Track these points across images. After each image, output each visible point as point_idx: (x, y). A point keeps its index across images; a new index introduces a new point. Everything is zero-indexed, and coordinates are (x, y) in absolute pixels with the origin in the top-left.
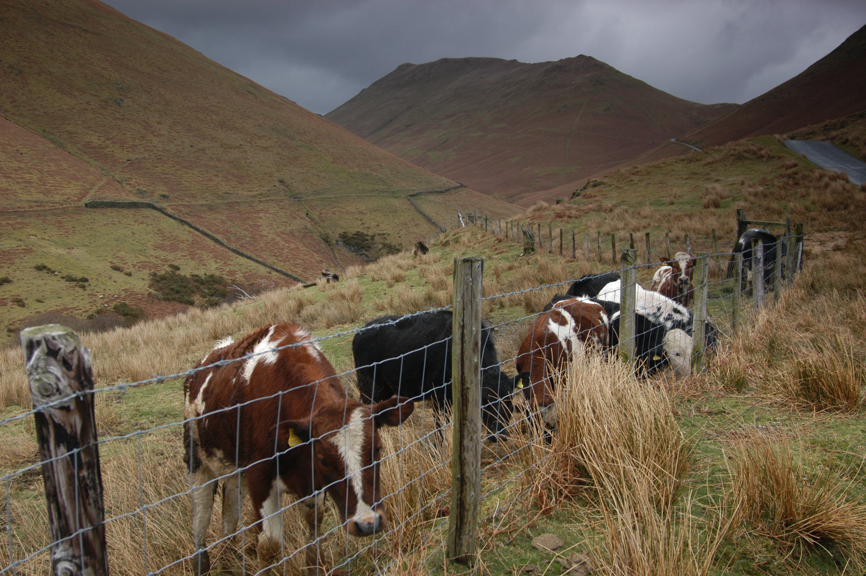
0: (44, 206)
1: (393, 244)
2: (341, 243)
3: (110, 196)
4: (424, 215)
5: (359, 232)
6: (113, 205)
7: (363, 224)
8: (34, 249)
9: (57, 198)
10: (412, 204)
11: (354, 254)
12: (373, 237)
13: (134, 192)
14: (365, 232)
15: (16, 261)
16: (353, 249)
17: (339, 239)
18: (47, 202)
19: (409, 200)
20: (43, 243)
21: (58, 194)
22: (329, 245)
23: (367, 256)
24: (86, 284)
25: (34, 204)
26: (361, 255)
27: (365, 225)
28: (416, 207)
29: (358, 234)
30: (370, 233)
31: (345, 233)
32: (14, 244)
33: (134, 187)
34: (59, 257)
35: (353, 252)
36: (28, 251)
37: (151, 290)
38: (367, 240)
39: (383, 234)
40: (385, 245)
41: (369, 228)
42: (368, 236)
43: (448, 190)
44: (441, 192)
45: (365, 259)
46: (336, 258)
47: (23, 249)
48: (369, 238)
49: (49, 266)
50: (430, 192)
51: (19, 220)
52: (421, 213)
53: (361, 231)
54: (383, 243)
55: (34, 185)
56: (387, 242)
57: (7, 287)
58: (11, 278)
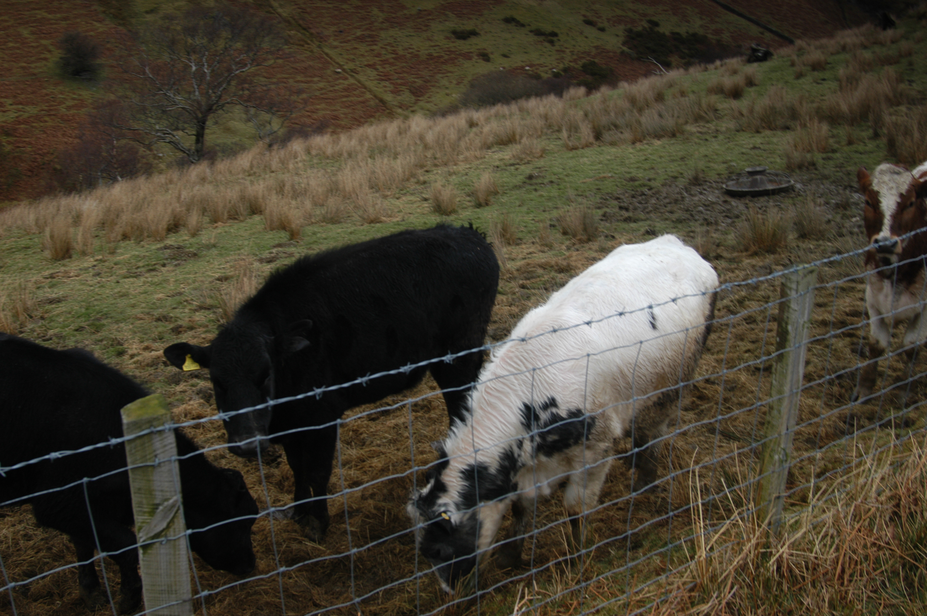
15: (485, 12)
24: (555, 39)
34: (530, 9)
37: (625, 48)
49: (518, 18)
57: (473, 40)
58: (477, 30)
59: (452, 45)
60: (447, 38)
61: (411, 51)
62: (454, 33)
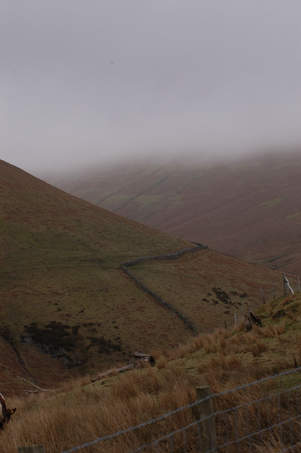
1: (106, 338)
2: (28, 340)
4: (150, 293)
5: (54, 322)
7: (60, 310)
10: (131, 278)
11: (49, 356)
12: (76, 329)
14: (64, 323)
16: (47, 348)
17: (26, 334)
19: (125, 271)
22: (12, 344)
23: (68, 358)
26: (59, 356)
27: (62, 312)
28: (136, 282)
29: (53, 325)
30: (72, 323)
31: (34, 324)
35: (47, 352)
38: (68, 334)
39: (91, 324)
40: (94, 341)
41: (68, 315)
42: (68, 327)
43: (181, 255)
44: (171, 258)
45: (66, 362)
46: (22, 363)
48: (70, 331)
50: (156, 258)
52: (145, 290)
53: (58, 321)
54: (91, 338)
56: (98, 336)
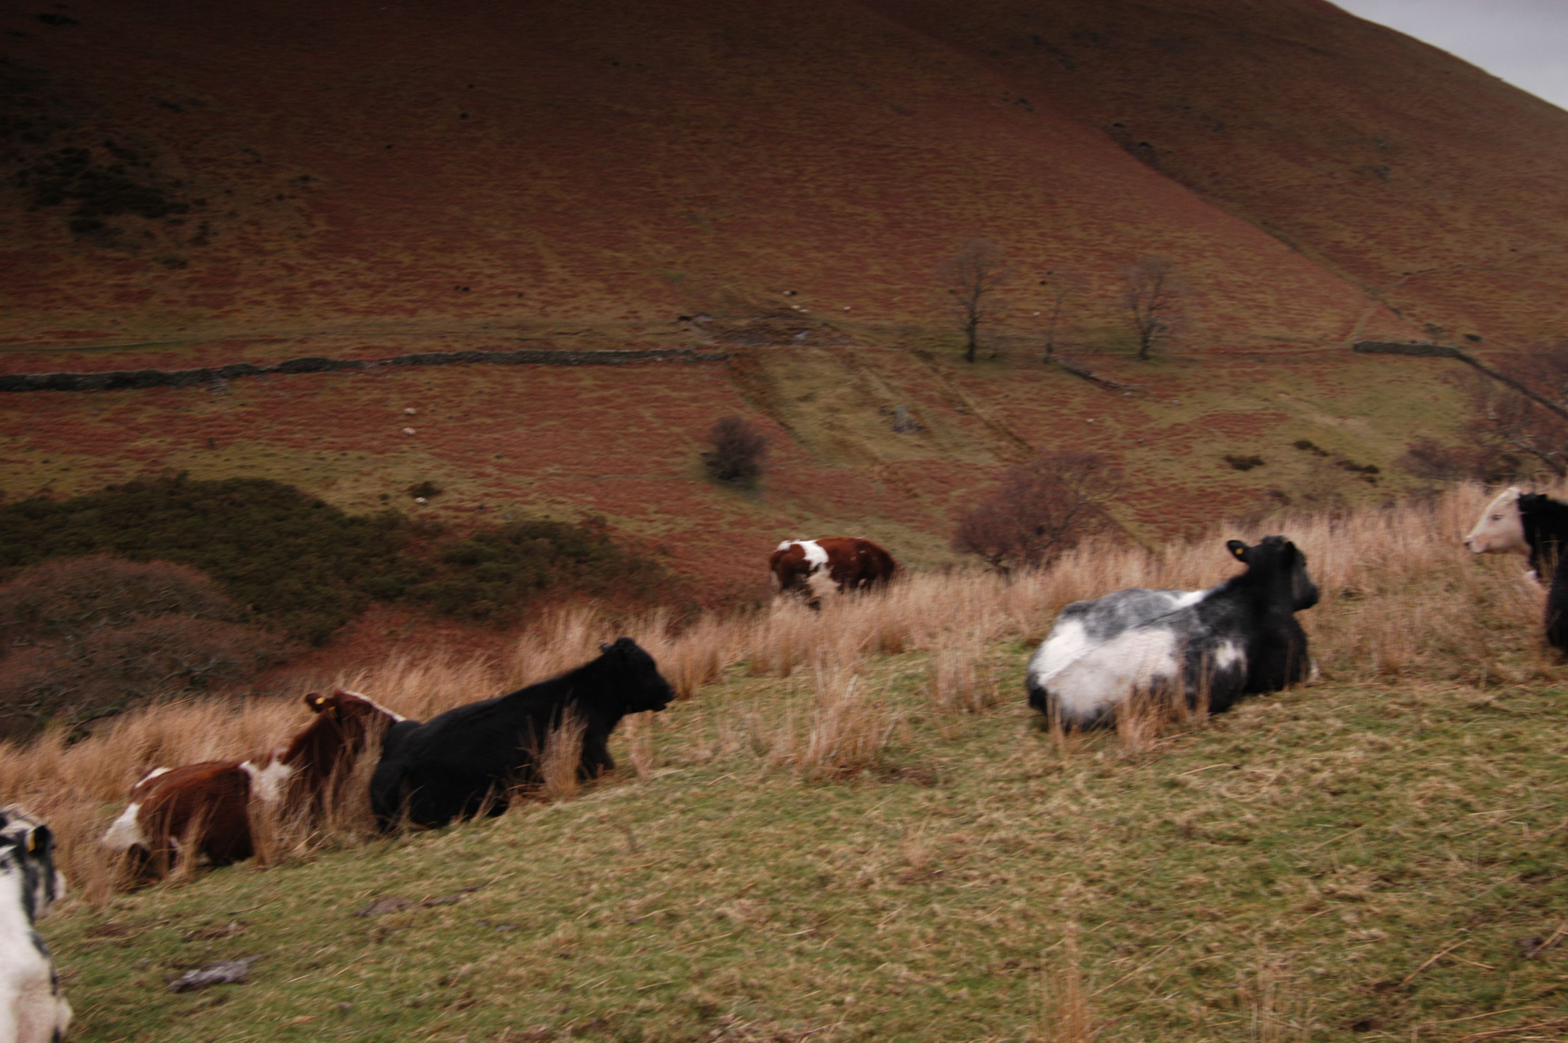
0: (1292, 347)
3: (1388, 333)
6: (1395, 349)
8: (1289, 414)
9: (1309, 335)
13: (1423, 328)
15: (1266, 431)
18: (1294, 340)
20: (1301, 406)
21: (1308, 327)
24: (1376, 476)
25: (1277, 343)
32: (1258, 406)
33: (1419, 320)
34: (1329, 430)
36: (1281, 418)
47: (1273, 414)
49: (1316, 443)
51: (1259, 367)
55: (1271, 311)
57: (1258, 472)
58: (1262, 458)
59: (1229, 477)
60: (1220, 467)
61: (1173, 482)
62: (1229, 459)
